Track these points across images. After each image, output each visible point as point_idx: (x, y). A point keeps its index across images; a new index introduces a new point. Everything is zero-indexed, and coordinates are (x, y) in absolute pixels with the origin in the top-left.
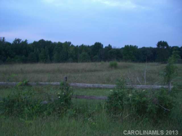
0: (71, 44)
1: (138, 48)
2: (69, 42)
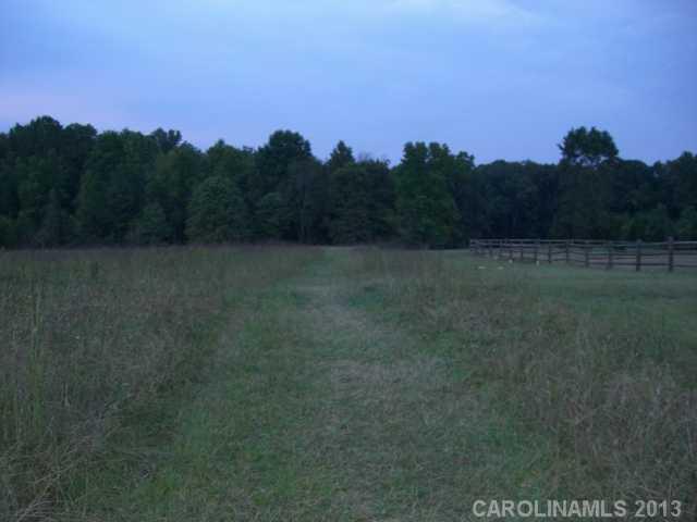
0: (181, 142)
1: (477, 163)
2: (171, 132)
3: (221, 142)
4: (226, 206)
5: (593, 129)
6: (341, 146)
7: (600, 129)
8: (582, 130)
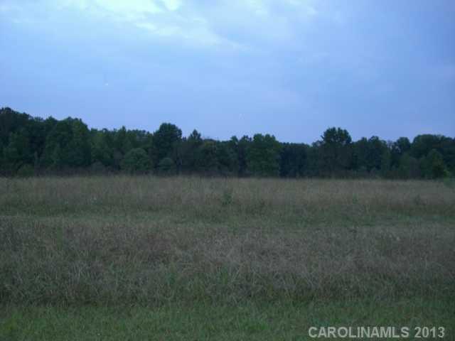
3: (124, 128)
4: (145, 164)
5: (339, 129)
6: (195, 132)
7: (343, 129)
8: (334, 129)
